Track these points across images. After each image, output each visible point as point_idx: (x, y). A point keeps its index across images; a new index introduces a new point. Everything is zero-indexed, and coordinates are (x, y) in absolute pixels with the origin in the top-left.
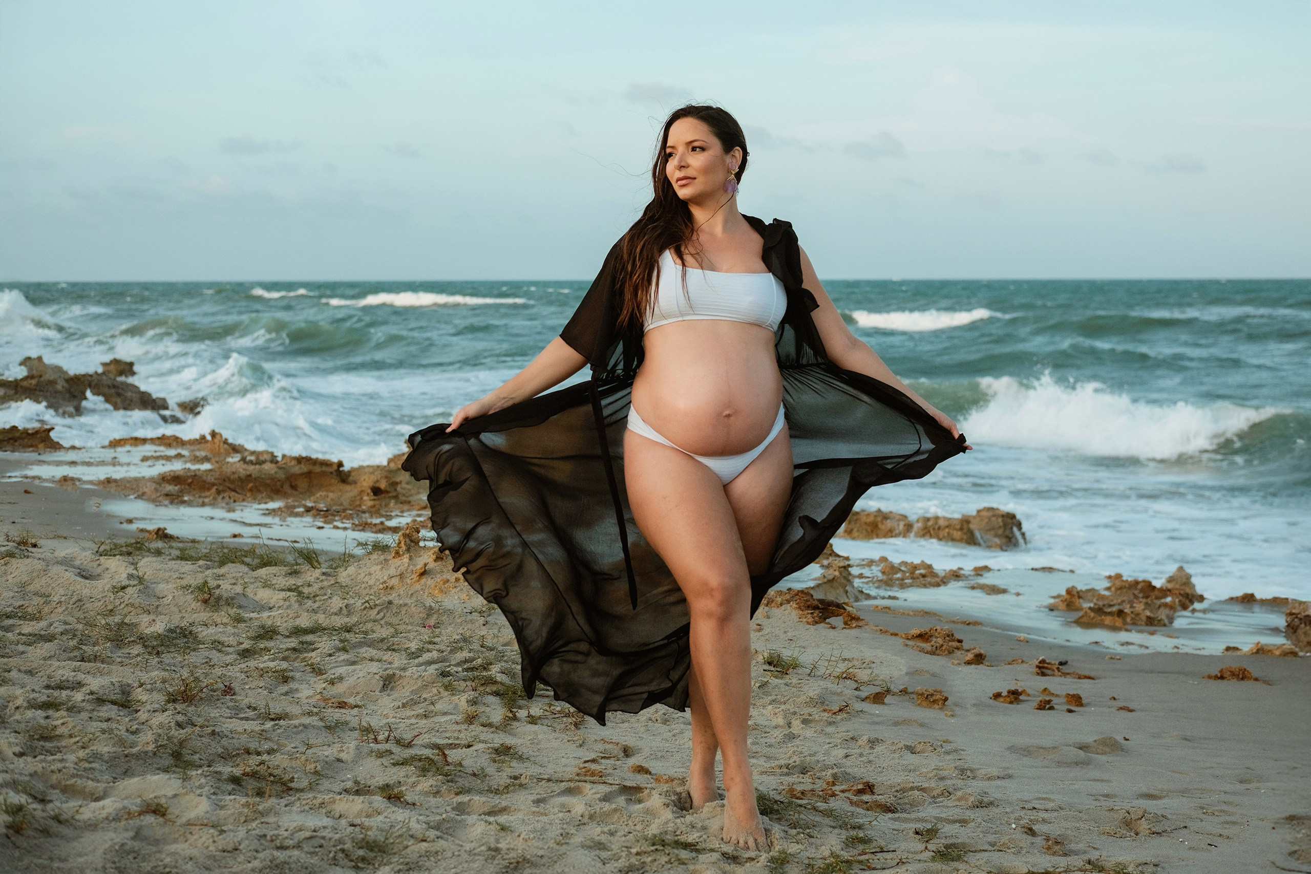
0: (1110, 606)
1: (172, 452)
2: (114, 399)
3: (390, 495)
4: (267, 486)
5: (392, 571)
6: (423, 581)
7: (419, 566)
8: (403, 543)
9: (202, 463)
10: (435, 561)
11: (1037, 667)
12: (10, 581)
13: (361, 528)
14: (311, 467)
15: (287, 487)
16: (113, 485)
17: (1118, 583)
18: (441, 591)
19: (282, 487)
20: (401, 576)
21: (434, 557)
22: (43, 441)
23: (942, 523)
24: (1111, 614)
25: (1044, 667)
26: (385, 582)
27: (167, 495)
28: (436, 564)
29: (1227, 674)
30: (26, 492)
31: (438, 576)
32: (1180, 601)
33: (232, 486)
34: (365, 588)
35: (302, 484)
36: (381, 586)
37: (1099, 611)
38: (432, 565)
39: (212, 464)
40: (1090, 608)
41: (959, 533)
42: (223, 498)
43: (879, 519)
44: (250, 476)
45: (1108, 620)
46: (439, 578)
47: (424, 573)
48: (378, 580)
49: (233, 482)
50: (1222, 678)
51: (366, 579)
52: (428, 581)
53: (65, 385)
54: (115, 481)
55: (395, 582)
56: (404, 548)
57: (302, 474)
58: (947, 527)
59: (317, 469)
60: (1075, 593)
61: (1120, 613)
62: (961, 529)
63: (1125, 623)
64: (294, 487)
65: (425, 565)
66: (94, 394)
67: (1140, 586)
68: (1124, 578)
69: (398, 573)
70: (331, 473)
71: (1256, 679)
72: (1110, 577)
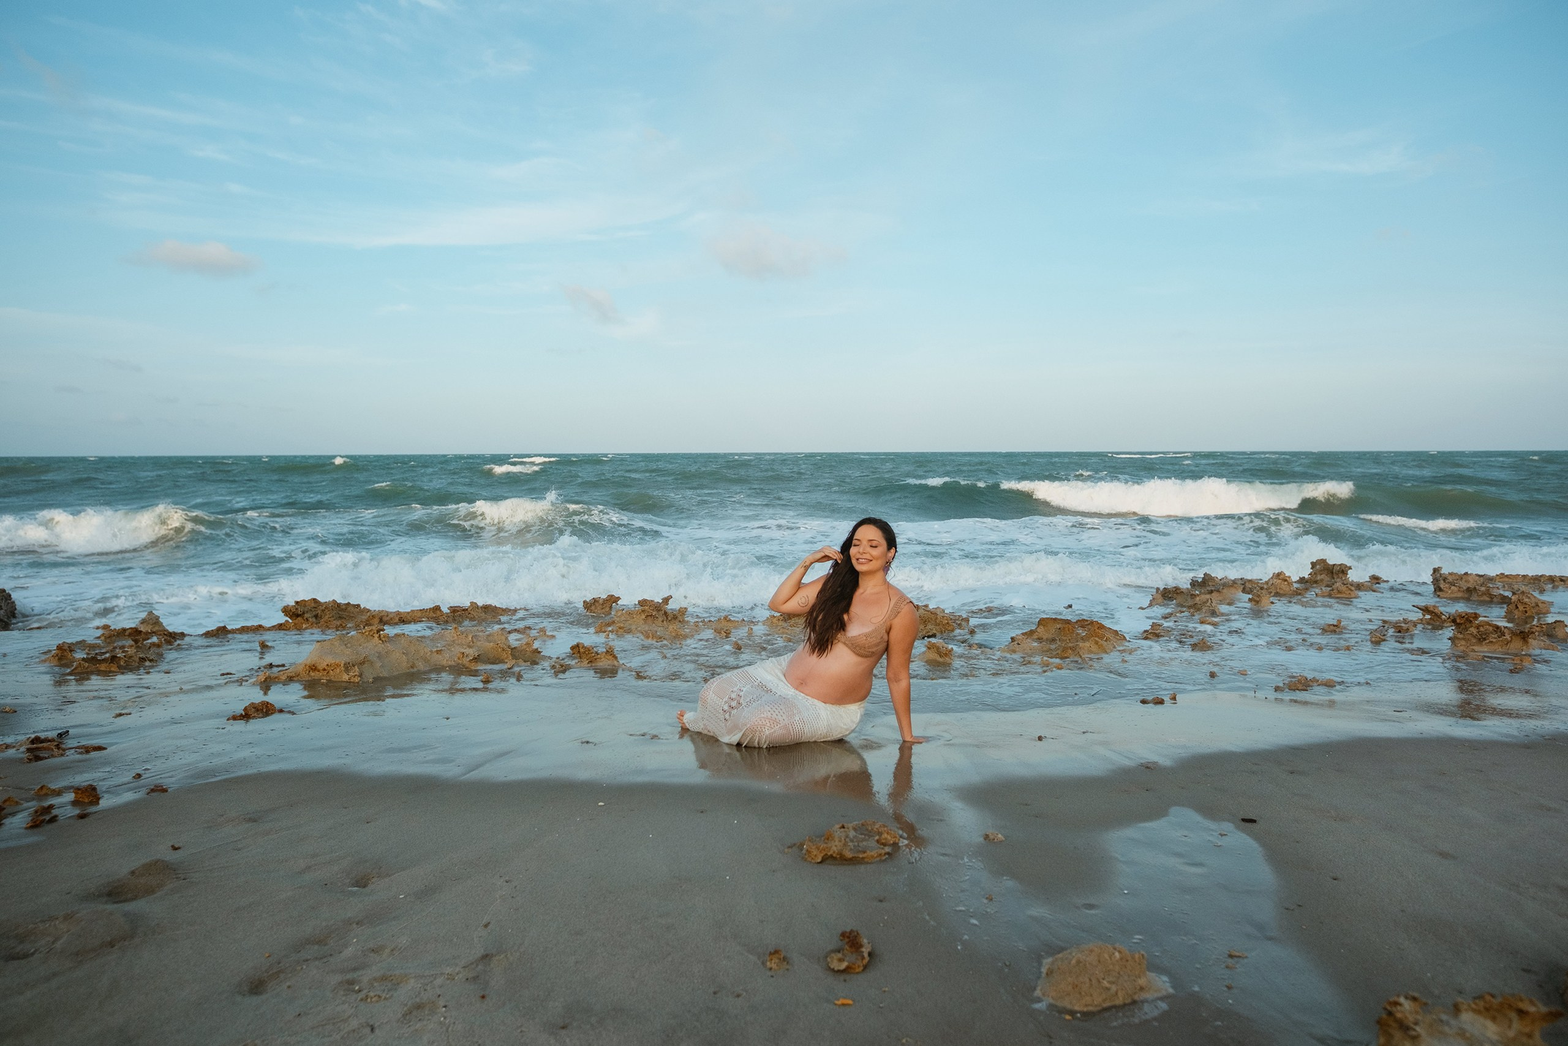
0: (103, 653)
11: (29, 750)
17: (107, 633)
24: (105, 660)
25: (37, 749)
29: (252, 712)
32: (165, 640)
37: (93, 660)
40: (83, 659)
45: (103, 667)
60: (66, 647)
61: (114, 658)
63: (119, 667)
67: (127, 633)
68: (112, 628)
71: (281, 711)
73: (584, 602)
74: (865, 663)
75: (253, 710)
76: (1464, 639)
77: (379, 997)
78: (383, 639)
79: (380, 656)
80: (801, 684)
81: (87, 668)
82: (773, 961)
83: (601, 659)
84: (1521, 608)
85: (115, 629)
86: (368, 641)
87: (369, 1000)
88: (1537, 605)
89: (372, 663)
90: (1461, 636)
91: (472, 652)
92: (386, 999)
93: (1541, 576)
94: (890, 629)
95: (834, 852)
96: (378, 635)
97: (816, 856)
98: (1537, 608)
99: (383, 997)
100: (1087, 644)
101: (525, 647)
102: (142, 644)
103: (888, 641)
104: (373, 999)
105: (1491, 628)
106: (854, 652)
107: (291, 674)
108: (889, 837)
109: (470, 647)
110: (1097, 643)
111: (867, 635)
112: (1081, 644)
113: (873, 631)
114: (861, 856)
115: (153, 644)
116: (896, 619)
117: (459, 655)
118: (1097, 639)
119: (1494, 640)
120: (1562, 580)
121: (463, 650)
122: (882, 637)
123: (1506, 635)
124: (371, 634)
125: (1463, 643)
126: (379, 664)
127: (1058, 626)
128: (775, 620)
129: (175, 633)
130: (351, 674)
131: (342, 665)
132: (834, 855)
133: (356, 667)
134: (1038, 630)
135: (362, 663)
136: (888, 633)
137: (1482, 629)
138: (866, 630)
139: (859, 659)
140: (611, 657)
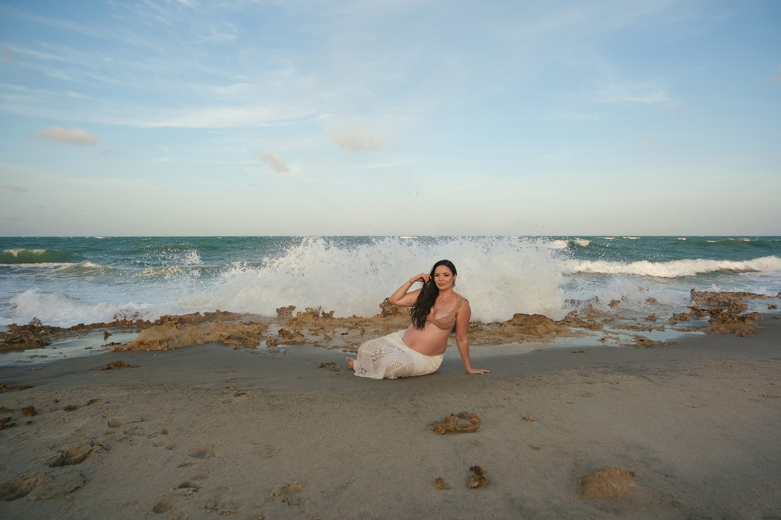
0: (15, 339)
17: (16, 328)
24: (17, 342)
29: (112, 366)
37: (10, 342)
40: (5, 342)
45: (17, 346)
50: (110, 368)
61: (22, 341)
63: (26, 345)
67: (27, 328)
68: (18, 325)
71: (130, 366)
72: (9, 326)
73: (277, 309)
74: (445, 332)
75: (113, 365)
76: (716, 321)
77: (230, 512)
78: (179, 328)
79: (177, 337)
80: (412, 345)
81: (7, 347)
82: (439, 484)
83: (295, 336)
84: (735, 307)
85: (20, 326)
86: (170, 329)
87: (225, 514)
88: (742, 306)
89: (173, 340)
90: (714, 320)
91: (226, 334)
92: (234, 513)
93: (740, 293)
94: (457, 315)
95: (451, 428)
96: (175, 326)
97: (441, 430)
98: (742, 307)
99: (232, 512)
100: (540, 326)
101: (253, 331)
102: (38, 333)
103: (456, 321)
104: (227, 513)
105: (728, 316)
106: (439, 327)
107: (129, 347)
108: (476, 420)
109: (225, 332)
110: (544, 325)
111: (446, 318)
112: (537, 326)
113: (448, 316)
114: (465, 429)
115: (43, 334)
116: (460, 309)
117: (219, 335)
118: (544, 323)
119: (730, 321)
120: (749, 295)
121: (221, 333)
122: (453, 319)
123: (735, 318)
124: (172, 325)
125: (715, 323)
126: (177, 341)
127: (524, 318)
128: (379, 317)
129: (55, 328)
130: (163, 346)
131: (158, 341)
132: (452, 430)
133: (165, 342)
134: (514, 320)
135: (168, 340)
136: (456, 317)
137: (724, 316)
138: (445, 315)
139: (442, 331)
140: (300, 336)
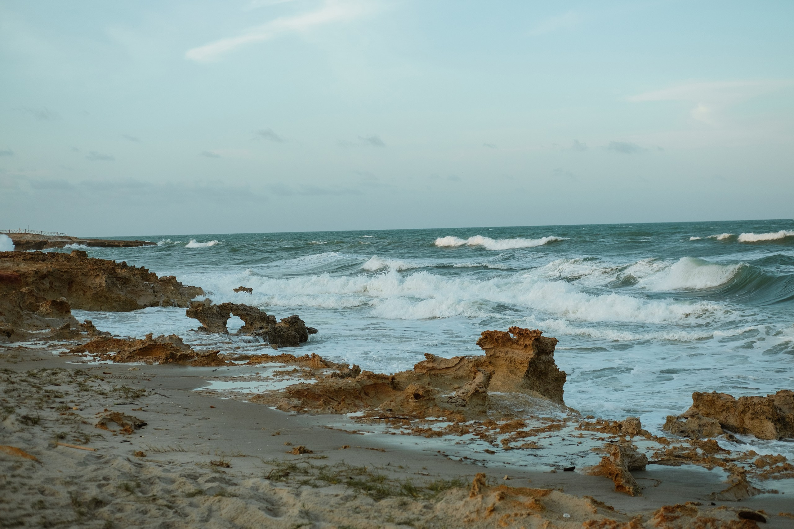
1: (290, 368)
2: (245, 318)
3: (426, 398)
4: (350, 394)
5: (472, 508)
6: (493, 515)
7: (490, 505)
8: (476, 486)
9: (310, 379)
10: (499, 500)
12: (224, 515)
13: (418, 433)
14: (376, 381)
15: (362, 394)
16: (261, 399)
18: (506, 523)
19: (360, 394)
20: (478, 511)
21: (499, 497)
22: (214, 360)
23: (755, 401)
26: (467, 516)
27: (295, 407)
28: (500, 502)
30: (212, 407)
31: (503, 512)
33: (331, 396)
34: (455, 521)
35: (372, 392)
36: (465, 520)
38: (498, 503)
39: (317, 379)
41: (767, 407)
42: (329, 408)
43: (715, 398)
44: (341, 388)
46: (503, 514)
47: (494, 510)
48: (462, 514)
49: (331, 392)
51: (454, 513)
52: (496, 516)
53: (218, 310)
54: (263, 396)
55: (474, 516)
56: (477, 490)
57: (371, 385)
58: (760, 404)
59: (380, 382)
62: (769, 405)
64: (367, 394)
65: (494, 504)
66: (234, 315)
69: (476, 510)
70: (388, 384)
